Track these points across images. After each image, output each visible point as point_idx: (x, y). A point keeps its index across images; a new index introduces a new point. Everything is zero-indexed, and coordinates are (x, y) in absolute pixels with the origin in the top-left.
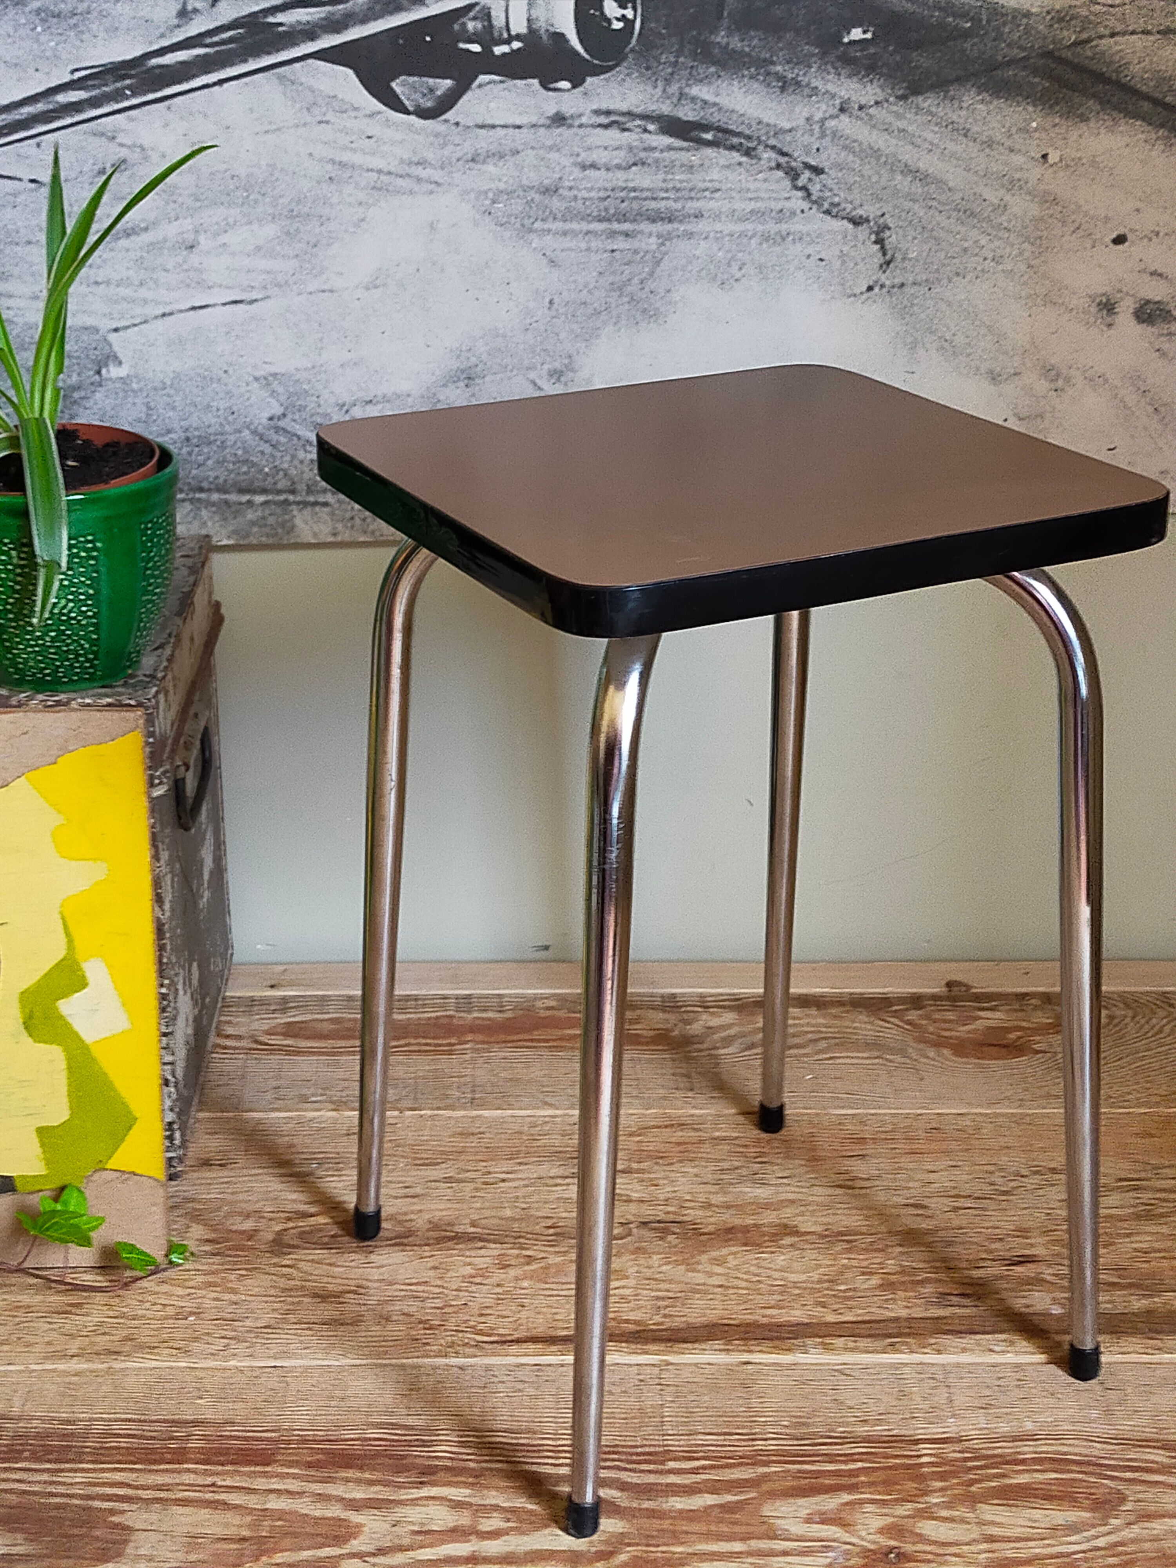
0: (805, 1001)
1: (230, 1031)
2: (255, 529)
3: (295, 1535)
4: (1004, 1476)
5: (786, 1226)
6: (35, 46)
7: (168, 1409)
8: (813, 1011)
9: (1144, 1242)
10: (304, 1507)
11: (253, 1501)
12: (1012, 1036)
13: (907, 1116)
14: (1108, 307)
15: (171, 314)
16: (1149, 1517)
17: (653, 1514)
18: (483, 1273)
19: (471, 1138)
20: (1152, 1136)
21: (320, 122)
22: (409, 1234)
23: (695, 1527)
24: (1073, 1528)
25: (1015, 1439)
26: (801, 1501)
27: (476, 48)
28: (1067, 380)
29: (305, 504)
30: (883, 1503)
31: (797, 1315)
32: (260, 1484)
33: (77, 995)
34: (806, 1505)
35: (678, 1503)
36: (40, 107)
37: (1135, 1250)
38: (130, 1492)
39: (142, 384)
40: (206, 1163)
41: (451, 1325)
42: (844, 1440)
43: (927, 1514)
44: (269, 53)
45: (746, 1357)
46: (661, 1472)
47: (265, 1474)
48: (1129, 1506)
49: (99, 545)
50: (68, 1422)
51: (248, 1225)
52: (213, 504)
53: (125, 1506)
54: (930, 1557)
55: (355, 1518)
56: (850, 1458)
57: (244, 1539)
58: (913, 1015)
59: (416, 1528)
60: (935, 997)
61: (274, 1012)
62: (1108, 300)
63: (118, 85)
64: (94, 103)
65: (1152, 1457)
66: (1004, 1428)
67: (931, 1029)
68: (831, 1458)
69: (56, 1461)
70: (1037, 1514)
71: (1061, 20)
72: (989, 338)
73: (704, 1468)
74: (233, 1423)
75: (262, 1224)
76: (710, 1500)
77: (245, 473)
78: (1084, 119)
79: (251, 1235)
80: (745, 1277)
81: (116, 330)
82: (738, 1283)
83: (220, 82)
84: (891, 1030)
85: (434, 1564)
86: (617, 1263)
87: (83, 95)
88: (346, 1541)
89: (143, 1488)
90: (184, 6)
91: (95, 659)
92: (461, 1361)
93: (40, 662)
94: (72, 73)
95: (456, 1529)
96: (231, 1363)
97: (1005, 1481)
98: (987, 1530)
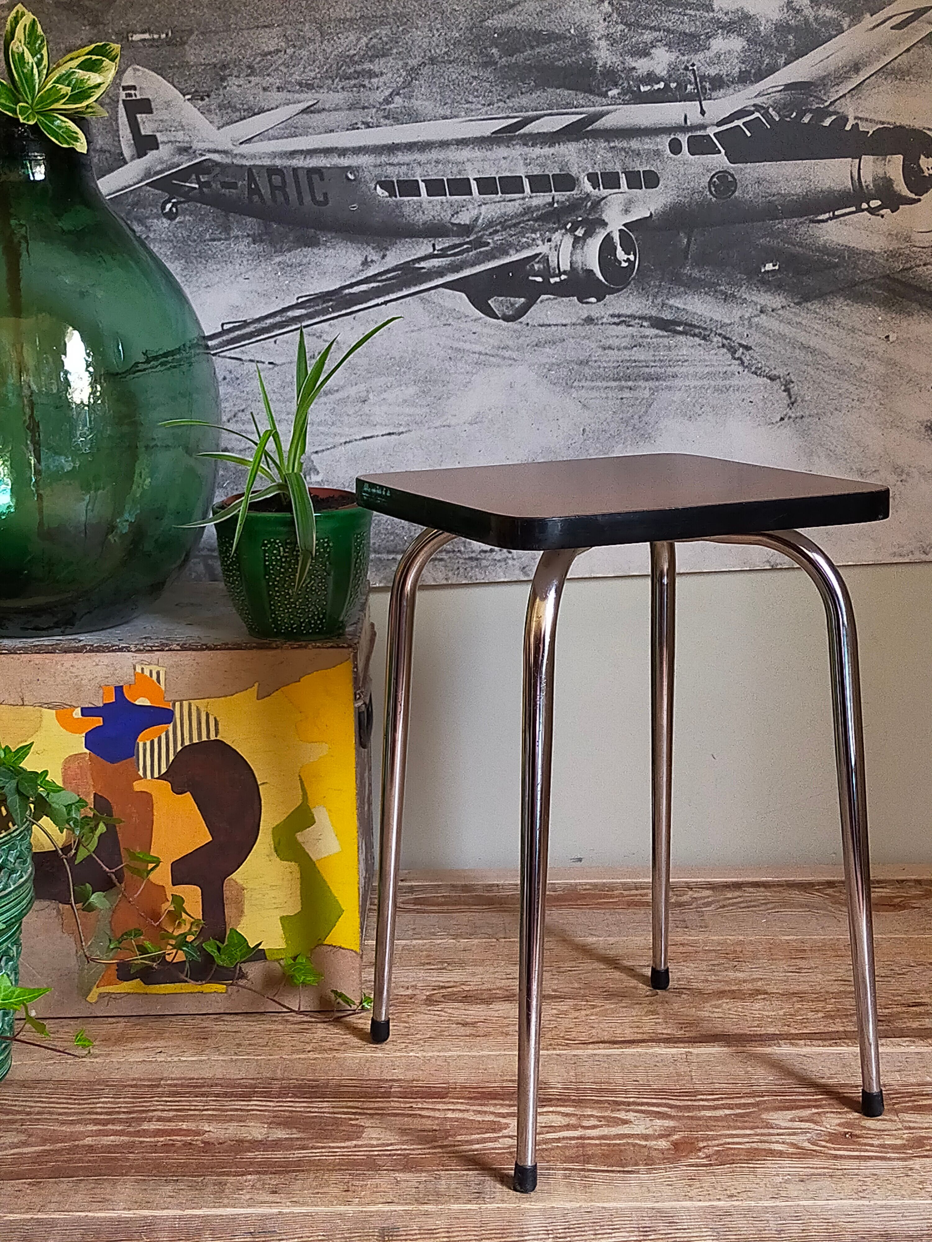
3: (467, 1128)
4: (915, 1101)
5: (757, 990)
6: (277, 284)
7: (375, 1074)
8: (762, 889)
10: (470, 1116)
11: (437, 1114)
12: (898, 900)
15: (350, 442)
17: (691, 1118)
18: (565, 1013)
21: (445, 325)
22: (514, 995)
23: (719, 1124)
25: (919, 1085)
26: (787, 1112)
27: (539, 279)
28: (908, 474)
30: (839, 1113)
31: (771, 1030)
32: (440, 1107)
33: (309, 829)
34: (790, 1114)
35: (708, 1113)
36: (278, 319)
38: (359, 1111)
42: (809, 1086)
44: (415, 285)
46: (695, 1100)
47: (444, 1103)
49: (331, 544)
50: (314, 1081)
51: (409, 992)
53: (358, 1117)
54: (872, 1136)
55: (502, 1121)
56: (815, 1094)
57: (436, 1130)
58: (830, 891)
63: (325, 305)
64: (309, 316)
66: (913, 1080)
69: (310, 1098)
71: (893, 256)
72: (857, 449)
73: (722, 1098)
74: (417, 1081)
75: (418, 992)
76: (727, 1112)
77: (392, 541)
78: (910, 314)
80: (735, 1013)
81: (317, 452)
82: (731, 1016)
83: (386, 303)
84: (816, 898)
85: (558, 1140)
86: (651, 1008)
87: (303, 311)
88: (500, 1130)
89: (367, 1109)
90: (366, 259)
91: (324, 618)
92: (558, 1052)
93: (292, 619)
94: (298, 299)
95: (568, 1125)
96: (411, 1054)
97: (916, 1103)
98: (907, 1124)
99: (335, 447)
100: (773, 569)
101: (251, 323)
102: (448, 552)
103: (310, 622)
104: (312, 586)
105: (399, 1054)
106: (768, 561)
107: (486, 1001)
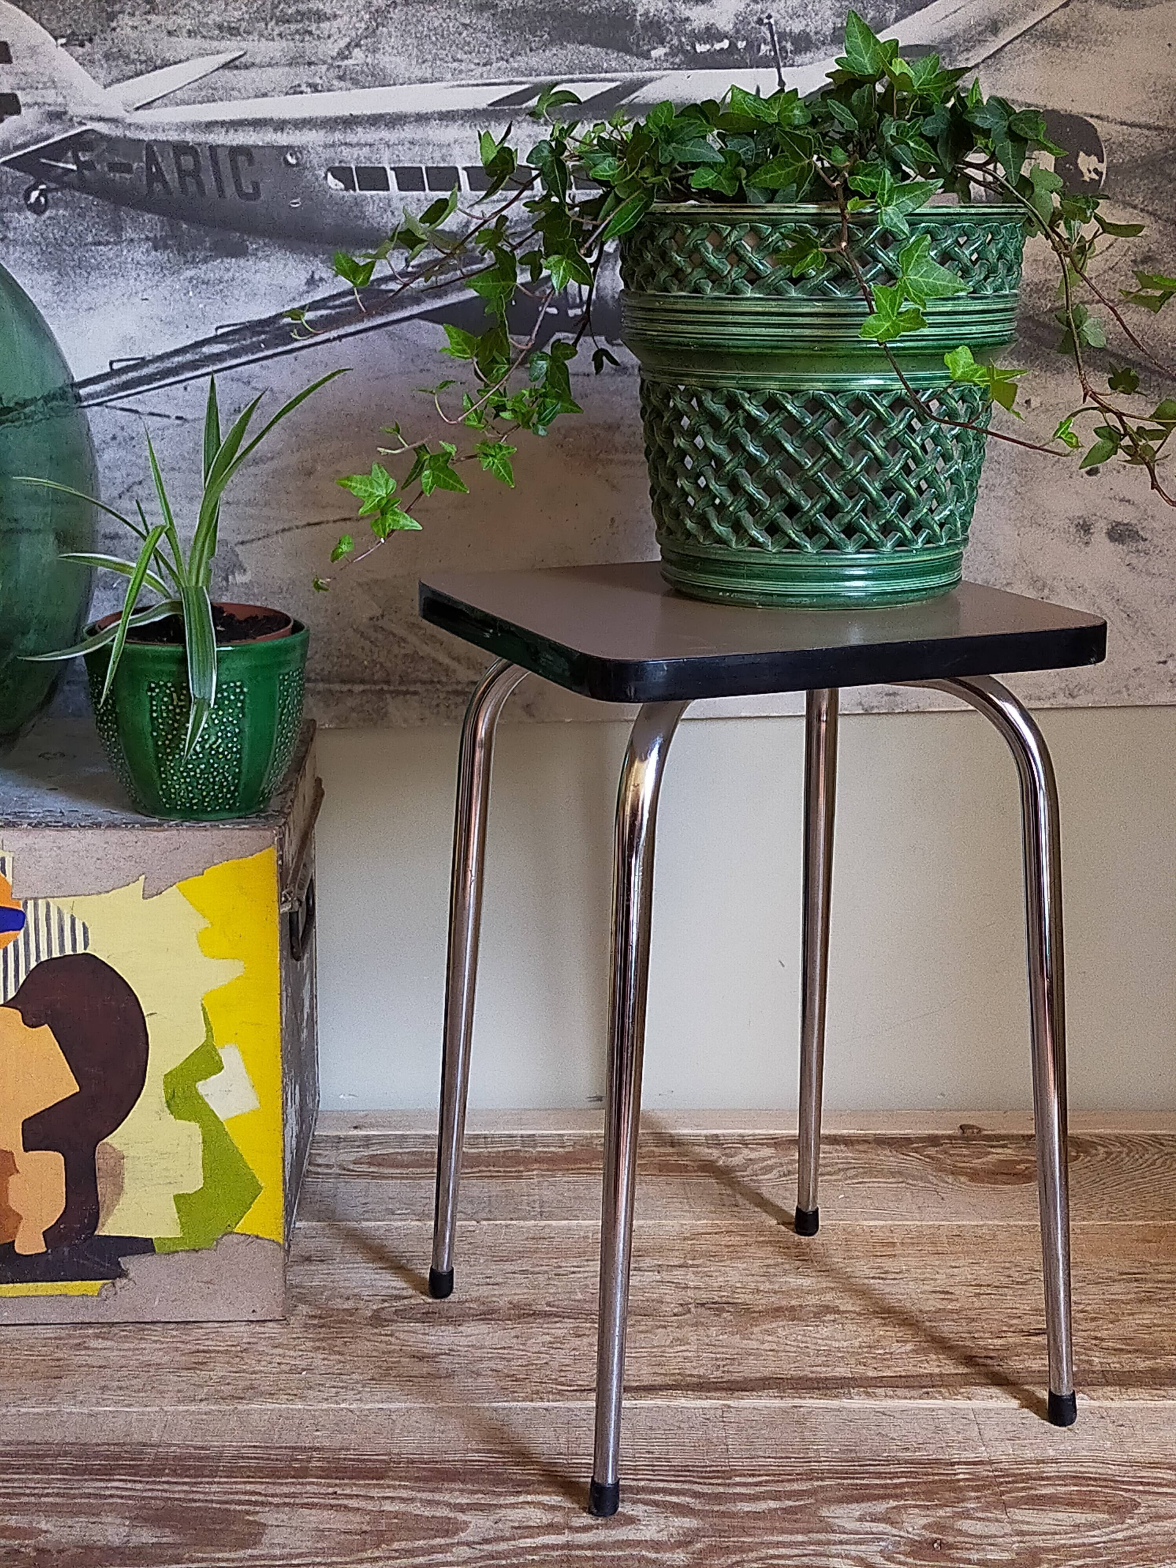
0: (834, 1140)
1: (320, 1161)
2: (354, 715)
3: (409, 1529)
4: (1031, 1488)
5: (827, 1307)
6: (187, 308)
7: (290, 1439)
8: (842, 1147)
9: (1146, 1319)
10: (416, 1509)
11: (370, 1506)
12: (1022, 1166)
13: (930, 1227)
14: (1085, 528)
15: (289, 529)
16: (1159, 1518)
17: (723, 1514)
18: (561, 1340)
19: (541, 1241)
20: (1150, 1242)
21: (421, 371)
22: (493, 1312)
23: (761, 1524)
24: (1093, 1526)
25: (1039, 1462)
26: (854, 1506)
27: (553, 311)
28: (1052, 590)
29: (397, 693)
30: (926, 1507)
31: (842, 1371)
32: (375, 1493)
33: (214, 1077)
34: (857, 1509)
35: (747, 1507)
36: (189, 357)
37: (1138, 1325)
38: (260, 1498)
39: (262, 589)
40: (309, 1259)
41: (536, 1376)
42: (888, 1462)
43: (966, 1515)
44: (382, 314)
45: (798, 1402)
46: (729, 1485)
47: (380, 1486)
48: (1142, 1510)
49: (245, 690)
50: (202, 1448)
51: (349, 1305)
52: (319, 693)
53: (257, 1509)
54: (968, 1546)
55: (461, 1517)
56: (895, 1475)
57: (365, 1532)
58: (932, 1151)
59: (516, 1524)
60: (949, 1137)
61: (359, 1147)
62: (1085, 522)
63: (254, 339)
64: (233, 354)
65: (1160, 1475)
66: (1029, 1454)
67: (949, 1162)
68: (879, 1475)
69: (196, 1476)
70: (1060, 1516)
71: (1039, 291)
72: (985, 553)
73: (767, 1482)
74: (347, 1449)
75: (361, 1304)
76: (773, 1504)
77: (348, 666)
78: (1059, 371)
79: (350, 1312)
80: (795, 1344)
81: (242, 543)
82: (788, 1348)
83: (340, 338)
84: (911, 1162)
85: (535, 1550)
86: (678, 1334)
87: (224, 347)
88: (455, 1533)
89: (273, 1496)
90: (312, 277)
91: (235, 791)
92: (546, 1404)
93: (191, 792)
94: (217, 329)
95: (551, 1525)
96: (342, 1406)
97: (1033, 1492)
98: (1016, 1527)
99: (268, 536)
100: (867, 713)
101: (151, 361)
102: (424, 683)
103: (216, 796)
104: (219, 747)
105: (325, 1406)
106: (860, 704)
107: (455, 1321)
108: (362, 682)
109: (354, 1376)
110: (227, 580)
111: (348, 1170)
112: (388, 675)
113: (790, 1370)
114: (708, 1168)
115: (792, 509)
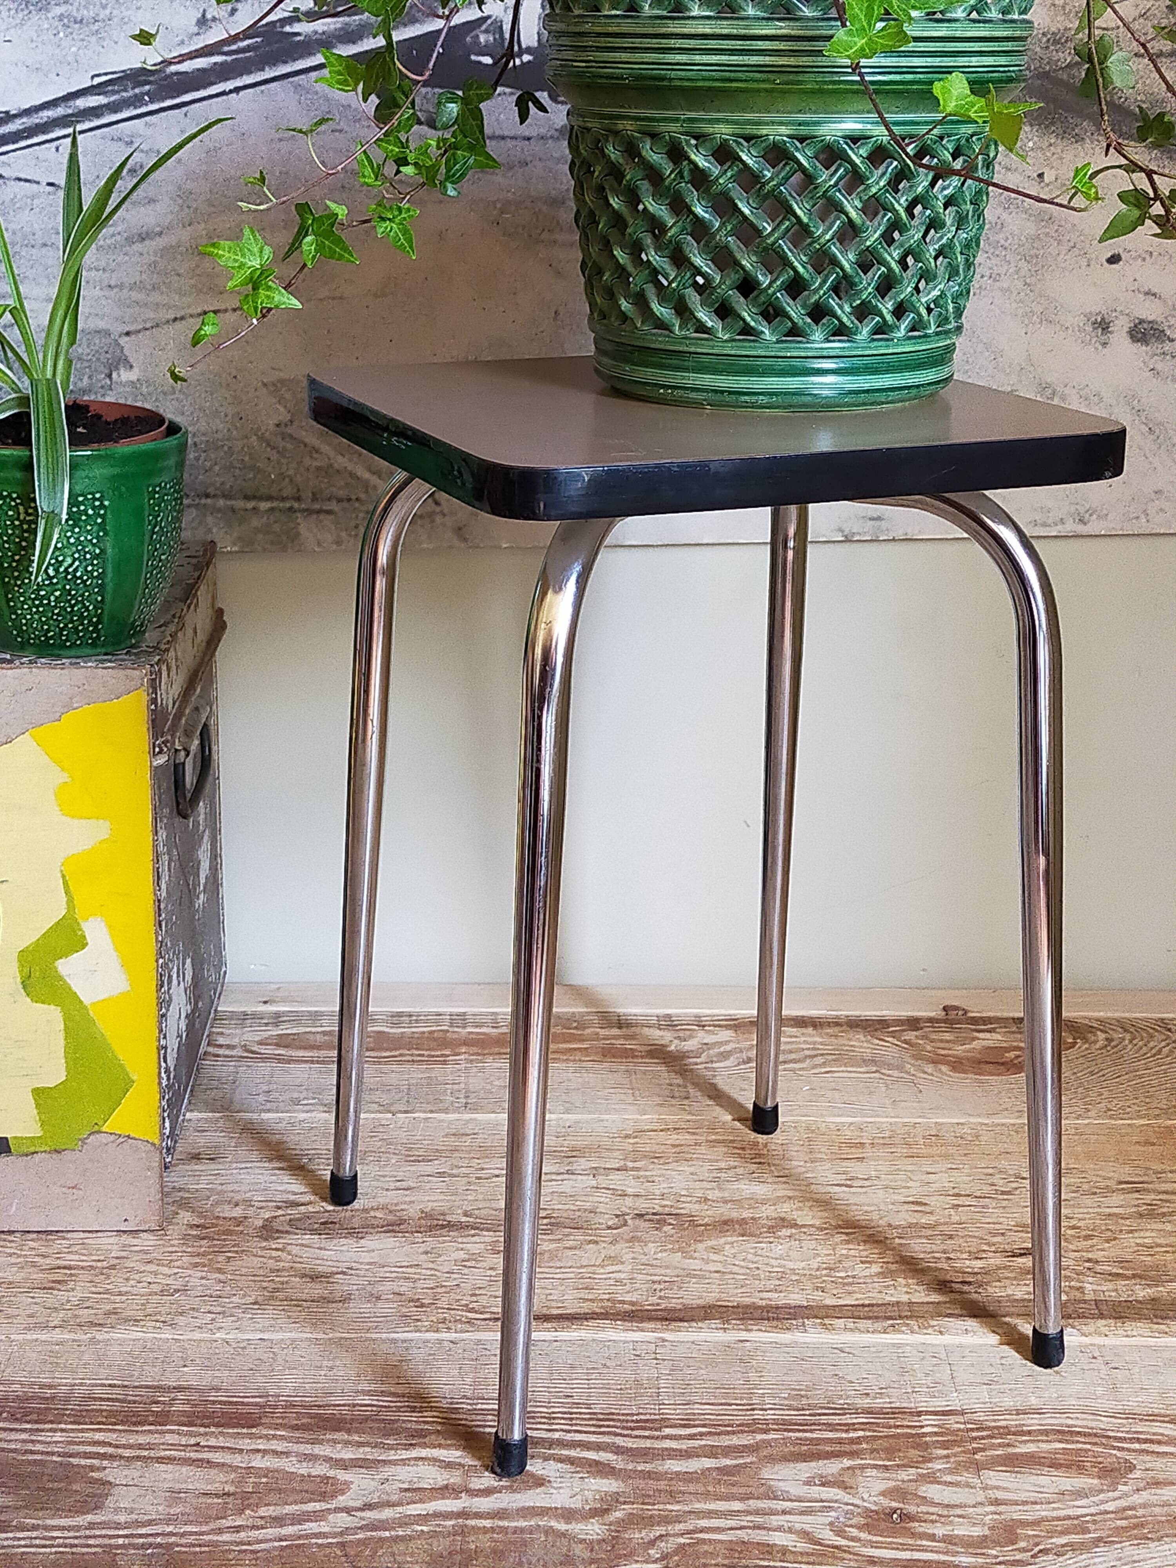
0: (801, 1022)
1: (221, 1041)
2: (260, 536)
3: (280, 1491)
4: (1008, 1445)
5: (783, 1219)
6: (57, 51)
7: (151, 1376)
8: (810, 1030)
9: (1147, 1237)
10: (290, 1465)
11: (237, 1460)
12: (1012, 1055)
13: (905, 1125)
14: (1103, 326)
15: (182, 318)
16: (1157, 1484)
17: (649, 1475)
19: (464, 1139)
20: (1153, 1144)
22: (402, 1222)
23: (692, 1488)
24: (1079, 1494)
25: (1019, 1412)
26: (803, 1465)
27: (488, 60)
29: (309, 512)
30: (886, 1468)
31: (796, 1298)
32: (245, 1444)
33: (77, 954)
34: (805, 1469)
35: (676, 1466)
36: (60, 111)
37: (1138, 1245)
38: (110, 1450)
39: (151, 388)
40: (196, 1157)
41: (443, 1303)
42: (843, 1411)
43: (931, 1479)
44: (285, 62)
45: (744, 1335)
46: (657, 1438)
47: (251, 1436)
48: (1137, 1474)
49: (106, 503)
50: (50, 1387)
51: (237, 1212)
52: (219, 510)
53: (105, 1463)
54: (934, 1517)
55: (342, 1476)
56: (850, 1427)
57: (228, 1494)
58: (911, 1035)
59: (406, 1486)
60: (930, 1020)
61: (267, 1024)
62: (1103, 319)
63: (137, 91)
64: (113, 108)
65: (1161, 1431)
66: (1008, 1402)
67: (929, 1048)
68: (831, 1427)
69: (36, 1422)
70: (1043, 1480)
71: (1056, 42)
73: (701, 1434)
74: (218, 1390)
75: (251, 1212)
76: (708, 1463)
77: (251, 479)
78: (1079, 139)
79: (239, 1221)
80: (742, 1264)
81: (128, 334)
82: (736, 1269)
83: (237, 90)
84: (887, 1048)
85: (424, 1518)
86: (612, 1251)
87: (101, 100)
88: (333, 1497)
89: (124, 1447)
90: (204, 16)
91: (98, 622)
92: (453, 1336)
93: (44, 623)
94: (93, 77)
95: (446, 1487)
96: (218, 1335)
97: (1010, 1450)
98: (992, 1494)
99: (157, 326)
100: (848, 540)
101: (15, 116)
102: (339, 500)
103: (76, 628)
104: (76, 570)
105: (197, 1335)
106: (841, 530)
107: (355, 1233)
108: (269, 498)
109: (234, 1299)
110: (110, 376)
111: (253, 1052)
112: (298, 490)
113: (736, 1296)
114: (658, 1053)
115: (747, 286)
